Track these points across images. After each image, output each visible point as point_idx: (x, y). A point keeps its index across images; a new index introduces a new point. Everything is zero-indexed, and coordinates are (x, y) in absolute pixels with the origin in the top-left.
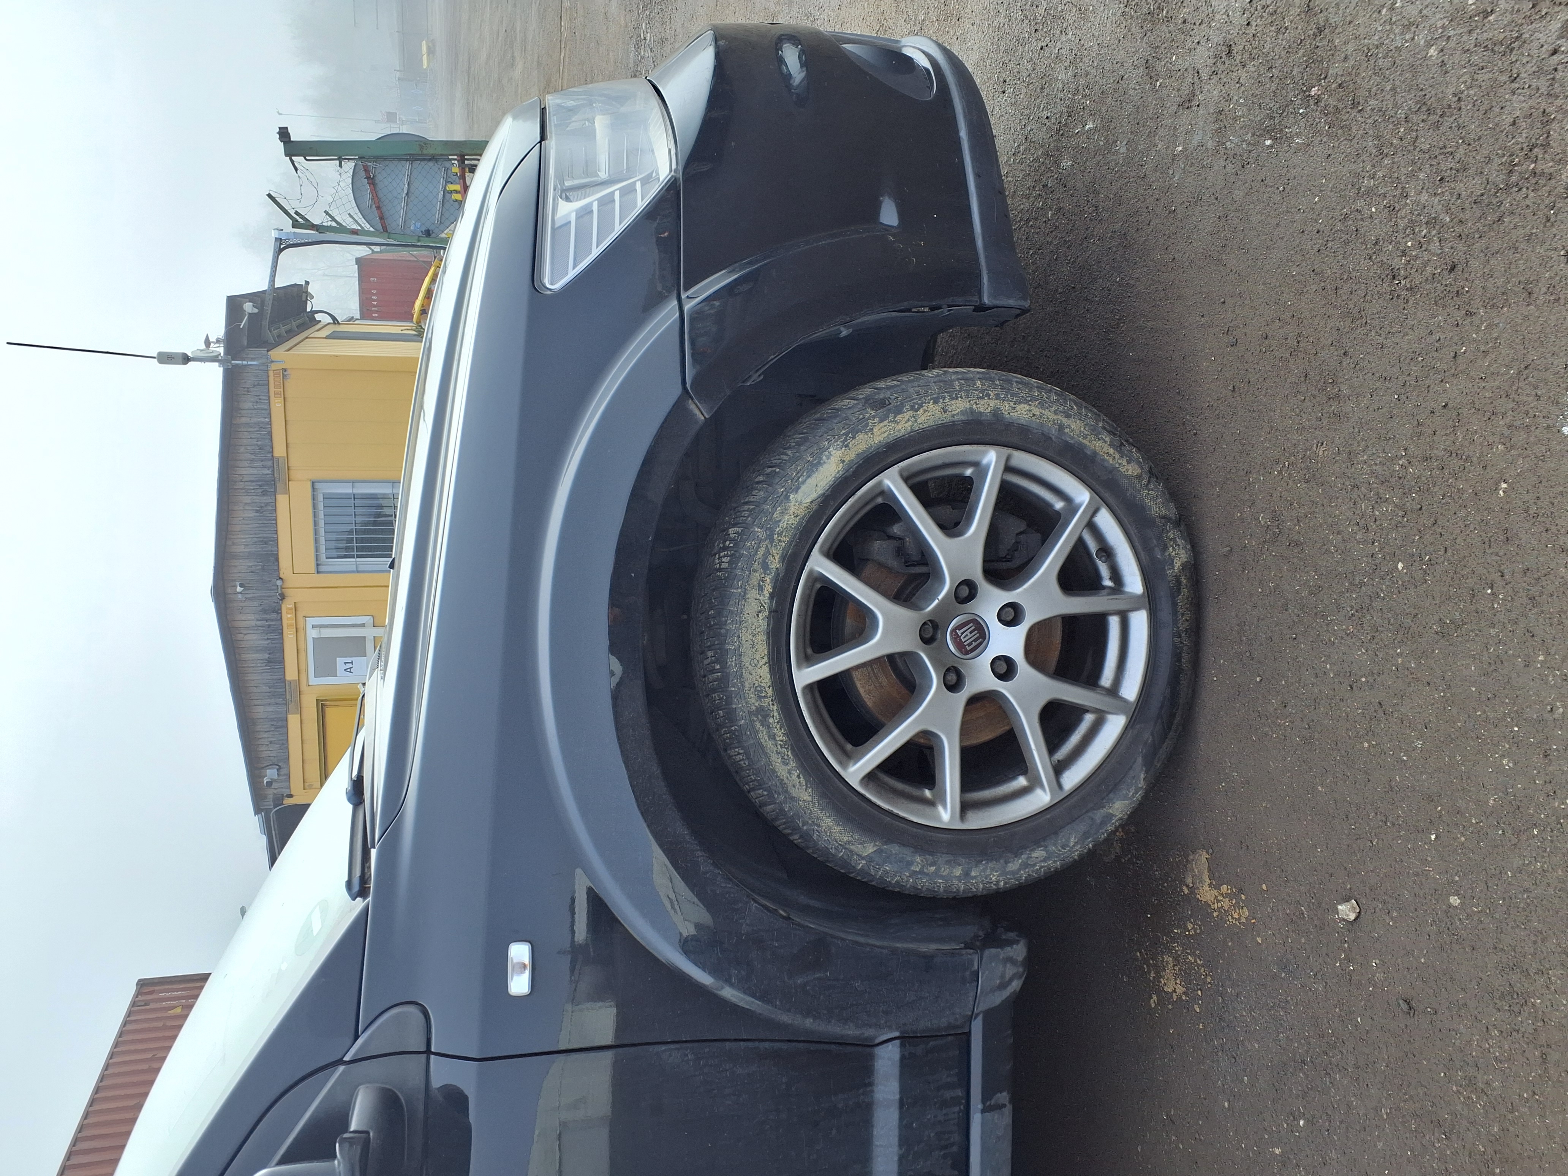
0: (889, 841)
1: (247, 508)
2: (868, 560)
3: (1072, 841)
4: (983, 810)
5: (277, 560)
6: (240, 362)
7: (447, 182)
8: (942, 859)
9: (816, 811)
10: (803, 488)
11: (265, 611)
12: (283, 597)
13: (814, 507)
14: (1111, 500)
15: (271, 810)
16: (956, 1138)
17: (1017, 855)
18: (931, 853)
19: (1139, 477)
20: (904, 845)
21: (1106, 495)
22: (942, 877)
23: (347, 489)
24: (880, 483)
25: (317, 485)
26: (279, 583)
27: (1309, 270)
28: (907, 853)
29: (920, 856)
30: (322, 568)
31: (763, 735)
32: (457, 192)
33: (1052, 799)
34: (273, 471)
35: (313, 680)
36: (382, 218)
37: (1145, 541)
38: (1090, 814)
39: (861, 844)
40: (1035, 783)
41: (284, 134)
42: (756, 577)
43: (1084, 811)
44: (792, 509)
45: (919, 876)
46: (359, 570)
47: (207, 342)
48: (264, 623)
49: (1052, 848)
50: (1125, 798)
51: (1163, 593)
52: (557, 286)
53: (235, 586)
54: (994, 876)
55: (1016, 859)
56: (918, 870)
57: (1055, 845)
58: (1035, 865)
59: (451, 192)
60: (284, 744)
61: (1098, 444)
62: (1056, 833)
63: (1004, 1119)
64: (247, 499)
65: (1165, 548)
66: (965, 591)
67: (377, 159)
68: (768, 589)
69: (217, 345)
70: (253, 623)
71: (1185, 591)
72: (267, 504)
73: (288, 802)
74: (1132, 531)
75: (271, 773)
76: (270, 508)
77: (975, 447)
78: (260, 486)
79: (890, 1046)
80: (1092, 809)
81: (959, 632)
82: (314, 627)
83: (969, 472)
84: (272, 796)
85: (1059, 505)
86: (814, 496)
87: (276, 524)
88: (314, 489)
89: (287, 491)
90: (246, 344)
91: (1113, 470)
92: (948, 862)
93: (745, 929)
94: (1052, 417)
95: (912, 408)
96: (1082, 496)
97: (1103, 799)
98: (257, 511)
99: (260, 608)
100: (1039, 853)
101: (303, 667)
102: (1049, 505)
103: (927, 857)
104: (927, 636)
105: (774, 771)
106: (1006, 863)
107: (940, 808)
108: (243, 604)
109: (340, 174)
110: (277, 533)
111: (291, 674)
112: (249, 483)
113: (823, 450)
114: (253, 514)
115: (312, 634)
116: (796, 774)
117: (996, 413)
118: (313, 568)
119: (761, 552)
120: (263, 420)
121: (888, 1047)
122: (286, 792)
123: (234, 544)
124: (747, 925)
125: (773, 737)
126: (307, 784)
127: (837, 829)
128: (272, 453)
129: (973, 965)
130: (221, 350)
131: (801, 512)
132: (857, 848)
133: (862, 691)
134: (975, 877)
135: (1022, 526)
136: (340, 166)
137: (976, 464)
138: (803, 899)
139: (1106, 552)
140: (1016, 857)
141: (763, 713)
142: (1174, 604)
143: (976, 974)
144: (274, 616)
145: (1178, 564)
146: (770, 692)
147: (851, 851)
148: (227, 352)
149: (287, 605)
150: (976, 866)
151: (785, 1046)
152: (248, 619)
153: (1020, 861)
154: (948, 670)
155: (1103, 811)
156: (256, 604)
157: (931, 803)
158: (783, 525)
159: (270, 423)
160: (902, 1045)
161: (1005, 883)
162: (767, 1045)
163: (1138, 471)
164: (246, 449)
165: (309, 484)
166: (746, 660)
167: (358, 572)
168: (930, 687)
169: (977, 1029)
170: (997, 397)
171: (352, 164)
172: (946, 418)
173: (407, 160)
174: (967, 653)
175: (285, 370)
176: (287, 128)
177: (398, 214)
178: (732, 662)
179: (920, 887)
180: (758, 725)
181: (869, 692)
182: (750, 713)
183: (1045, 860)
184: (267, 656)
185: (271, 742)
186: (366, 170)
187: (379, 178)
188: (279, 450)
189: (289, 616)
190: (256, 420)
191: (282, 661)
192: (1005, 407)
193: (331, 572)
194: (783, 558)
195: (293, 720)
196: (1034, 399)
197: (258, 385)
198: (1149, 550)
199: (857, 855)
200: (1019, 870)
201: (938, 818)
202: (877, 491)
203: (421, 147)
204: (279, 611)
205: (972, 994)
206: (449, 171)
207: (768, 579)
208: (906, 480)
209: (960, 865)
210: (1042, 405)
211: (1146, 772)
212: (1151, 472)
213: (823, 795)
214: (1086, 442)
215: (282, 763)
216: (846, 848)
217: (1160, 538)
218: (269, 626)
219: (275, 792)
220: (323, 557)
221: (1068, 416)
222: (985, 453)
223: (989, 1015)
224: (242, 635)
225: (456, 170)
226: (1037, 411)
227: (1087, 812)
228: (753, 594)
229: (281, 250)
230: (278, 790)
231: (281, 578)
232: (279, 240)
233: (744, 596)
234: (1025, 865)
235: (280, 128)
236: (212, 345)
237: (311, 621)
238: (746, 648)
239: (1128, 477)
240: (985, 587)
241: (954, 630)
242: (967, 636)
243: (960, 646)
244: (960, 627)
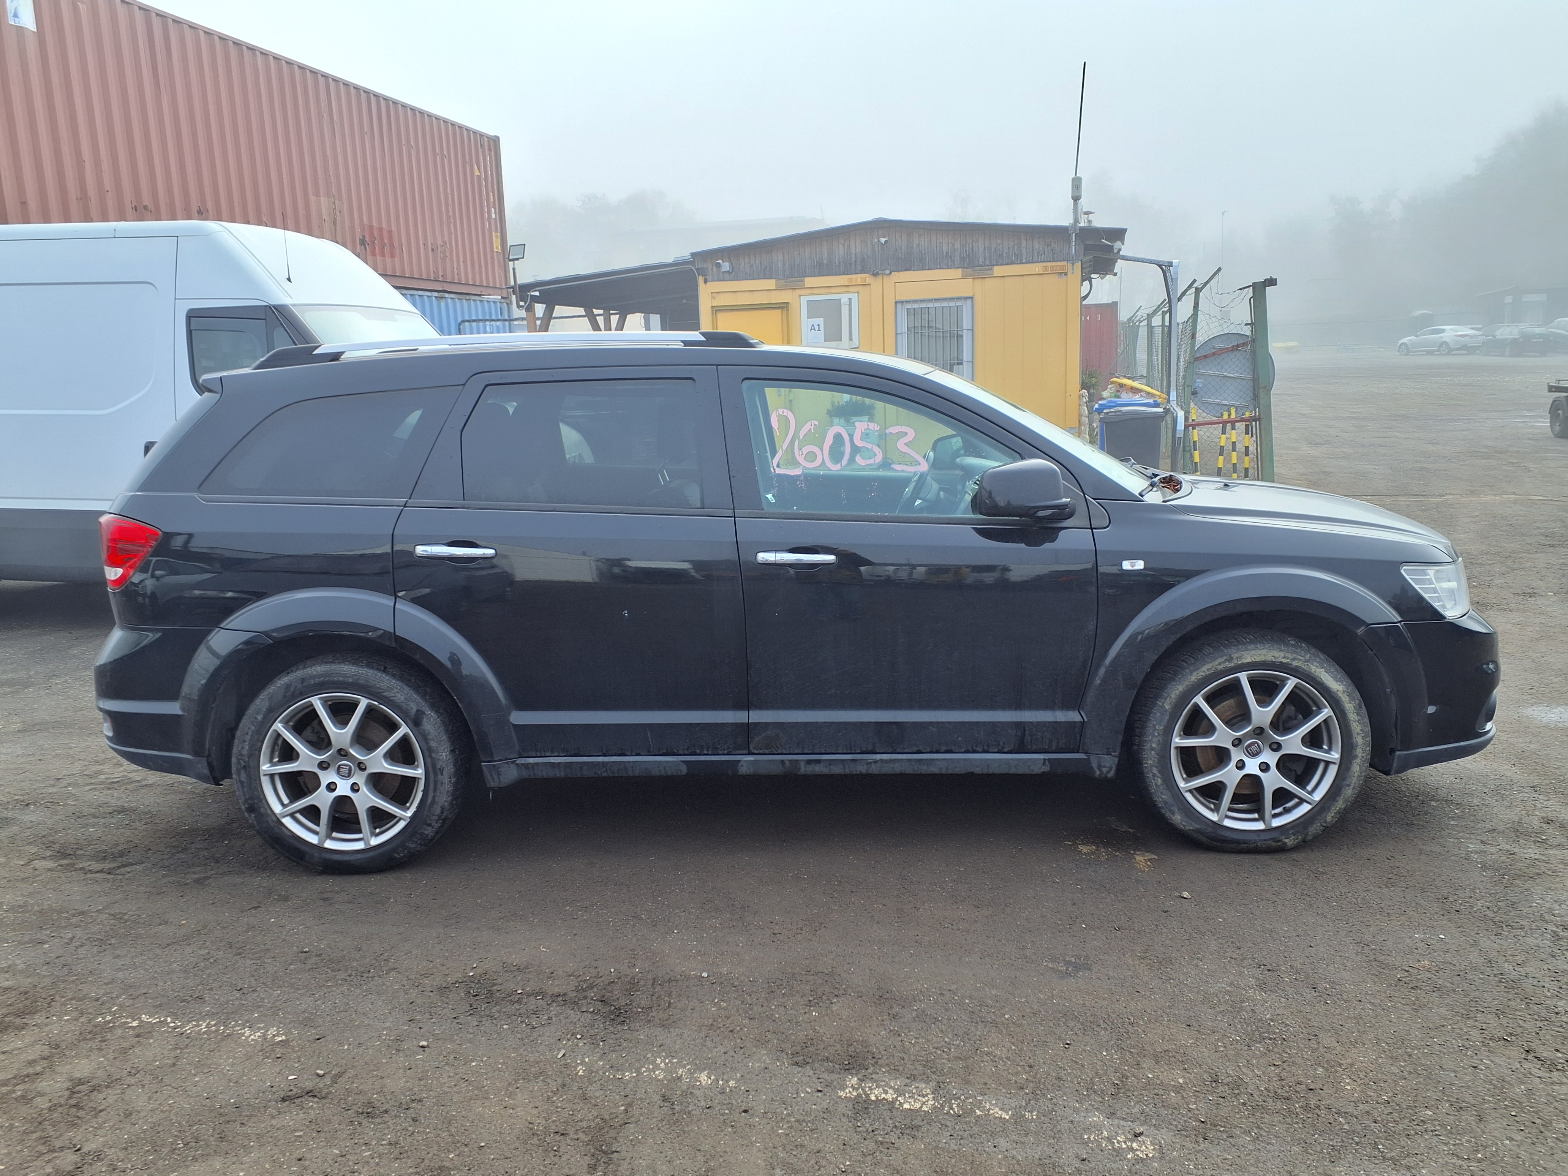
0: (1171, 715)
1: (950, 245)
3: (1162, 798)
4: (1178, 758)
5: (906, 270)
6: (1074, 240)
7: (1237, 407)
8: (1160, 738)
9: (1186, 683)
10: (1327, 674)
11: (863, 260)
12: (875, 275)
13: (1319, 679)
14: (1315, 810)
15: (694, 266)
16: (1034, 747)
17: (1159, 772)
18: (1163, 734)
19: (1326, 822)
21: (1318, 808)
22: (1152, 738)
23: (966, 324)
24: (1326, 707)
25: (969, 301)
26: (887, 272)
28: (1165, 722)
29: (1161, 729)
30: (899, 305)
31: (1220, 660)
32: (1229, 415)
33: (1181, 788)
34: (981, 266)
35: (804, 300)
36: (1205, 357)
37: (1298, 825)
39: (1170, 702)
40: (1186, 781)
41: (1272, 282)
42: (1289, 655)
43: (1175, 803)
44: (1318, 670)
45: (1153, 729)
46: (898, 335)
47: (1087, 213)
48: (853, 260)
49: (1161, 787)
50: (1182, 820)
51: (1273, 835)
52: (1403, 572)
53: (884, 237)
54: (1150, 762)
59: (1229, 411)
60: (751, 277)
61: (1341, 802)
62: (1168, 789)
63: (1038, 769)
64: (957, 246)
65: (1294, 835)
67: (1253, 353)
68: (1284, 661)
69: (1086, 221)
70: (853, 251)
71: (1275, 844)
72: (953, 261)
73: (701, 280)
74: (1301, 820)
75: (726, 266)
76: (950, 264)
77: (1340, 748)
78: (969, 255)
79: (1079, 717)
81: (1255, 745)
82: (850, 299)
83: (1327, 746)
84: (705, 266)
85: (1311, 786)
86: (1323, 679)
87: (937, 269)
88: (966, 298)
89: (965, 277)
90: (1087, 243)
91: (1329, 809)
92: (1159, 741)
93: (1145, 654)
94: (1353, 782)
95: (1359, 720)
96: (1318, 796)
97: (1180, 811)
98: (947, 253)
99: (866, 257)
100: (1160, 781)
101: (815, 291)
102: (1310, 781)
103: (1159, 733)
105: (1204, 665)
106: (1155, 767)
107: (1180, 738)
108: (869, 243)
109: (1240, 324)
110: (929, 269)
111: (809, 281)
112: (971, 247)
113: (1342, 682)
114: (945, 249)
115: (844, 299)
116: (1203, 674)
117: (1356, 757)
118: (898, 298)
119: (1299, 657)
120: (1024, 257)
122: (709, 277)
123: (920, 235)
125: (1220, 664)
126: (715, 295)
127: (1177, 692)
128: (997, 265)
129: (1111, 753)
130: (1082, 224)
131: (1316, 674)
132: (1168, 700)
133: (1225, 703)
134: (1150, 753)
135: (1299, 773)
136: (1246, 324)
137: (1330, 748)
139: (1287, 811)
141: (1230, 659)
142: (1269, 840)
143: (1106, 754)
144: (860, 268)
145: (1286, 841)
146: (1239, 663)
147: (1166, 699)
148: (1081, 229)
149: (868, 278)
150: (1154, 754)
151: (1087, 673)
152: (856, 247)
154: (1241, 740)
155: (1177, 810)
156: (869, 253)
157: (1182, 733)
158: (1311, 666)
159: (1022, 263)
160: (1081, 722)
161: (1146, 767)
162: (1089, 664)
163: (1328, 821)
164: (1000, 244)
165: (971, 295)
166: (1253, 652)
167: (896, 334)
168: (1234, 732)
169: (1082, 756)
170: (1363, 757)
171: (1248, 333)
172: (1355, 735)
173: (1254, 376)
174: (1246, 749)
175: (1066, 274)
176: (1276, 285)
177: (1209, 370)
178: (1252, 646)
179: (1148, 729)
180: (1225, 658)
181: (1223, 707)
182: (1230, 655)
183: (1156, 784)
184: (825, 262)
185: (752, 266)
186: (1244, 344)
187: (1238, 354)
188: (998, 270)
189: (859, 280)
190: (1024, 251)
191: (820, 275)
192: (1358, 761)
193: (896, 313)
194: (1297, 666)
195: (771, 284)
196: (1361, 773)
197: (1054, 253)
198: (1292, 828)
199: (1165, 702)
200: (1152, 773)
201: (1176, 737)
202: (1323, 708)
203: (1265, 387)
204: (862, 271)
205: (1100, 753)
206: (1245, 409)
207: (1289, 661)
208: (1325, 722)
209: (1154, 746)
210: (1359, 776)
211: (1193, 830)
212: (1328, 827)
213: (1193, 685)
214: (1342, 797)
215: (734, 275)
216: (1168, 697)
217: (1298, 832)
218: (851, 264)
219: (710, 269)
220: (909, 306)
221: (1353, 789)
222: (1337, 752)
223: (1088, 761)
224: (843, 242)
225: (1247, 414)
226: (1356, 775)
228: (1282, 654)
229: (1160, 266)
230: (710, 272)
231: (891, 273)
232: (1170, 264)
233: (1281, 650)
234: (1154, 775)
235: (1276, 279)
236: (1086, 216)
237: (854, 297)
238: (1260, 652)
239: (1326, 816)
240: (1278, 755)
241: (1257, 743)
242: (1254, 748)
243: (1250, 745)
244: (1258, 745)
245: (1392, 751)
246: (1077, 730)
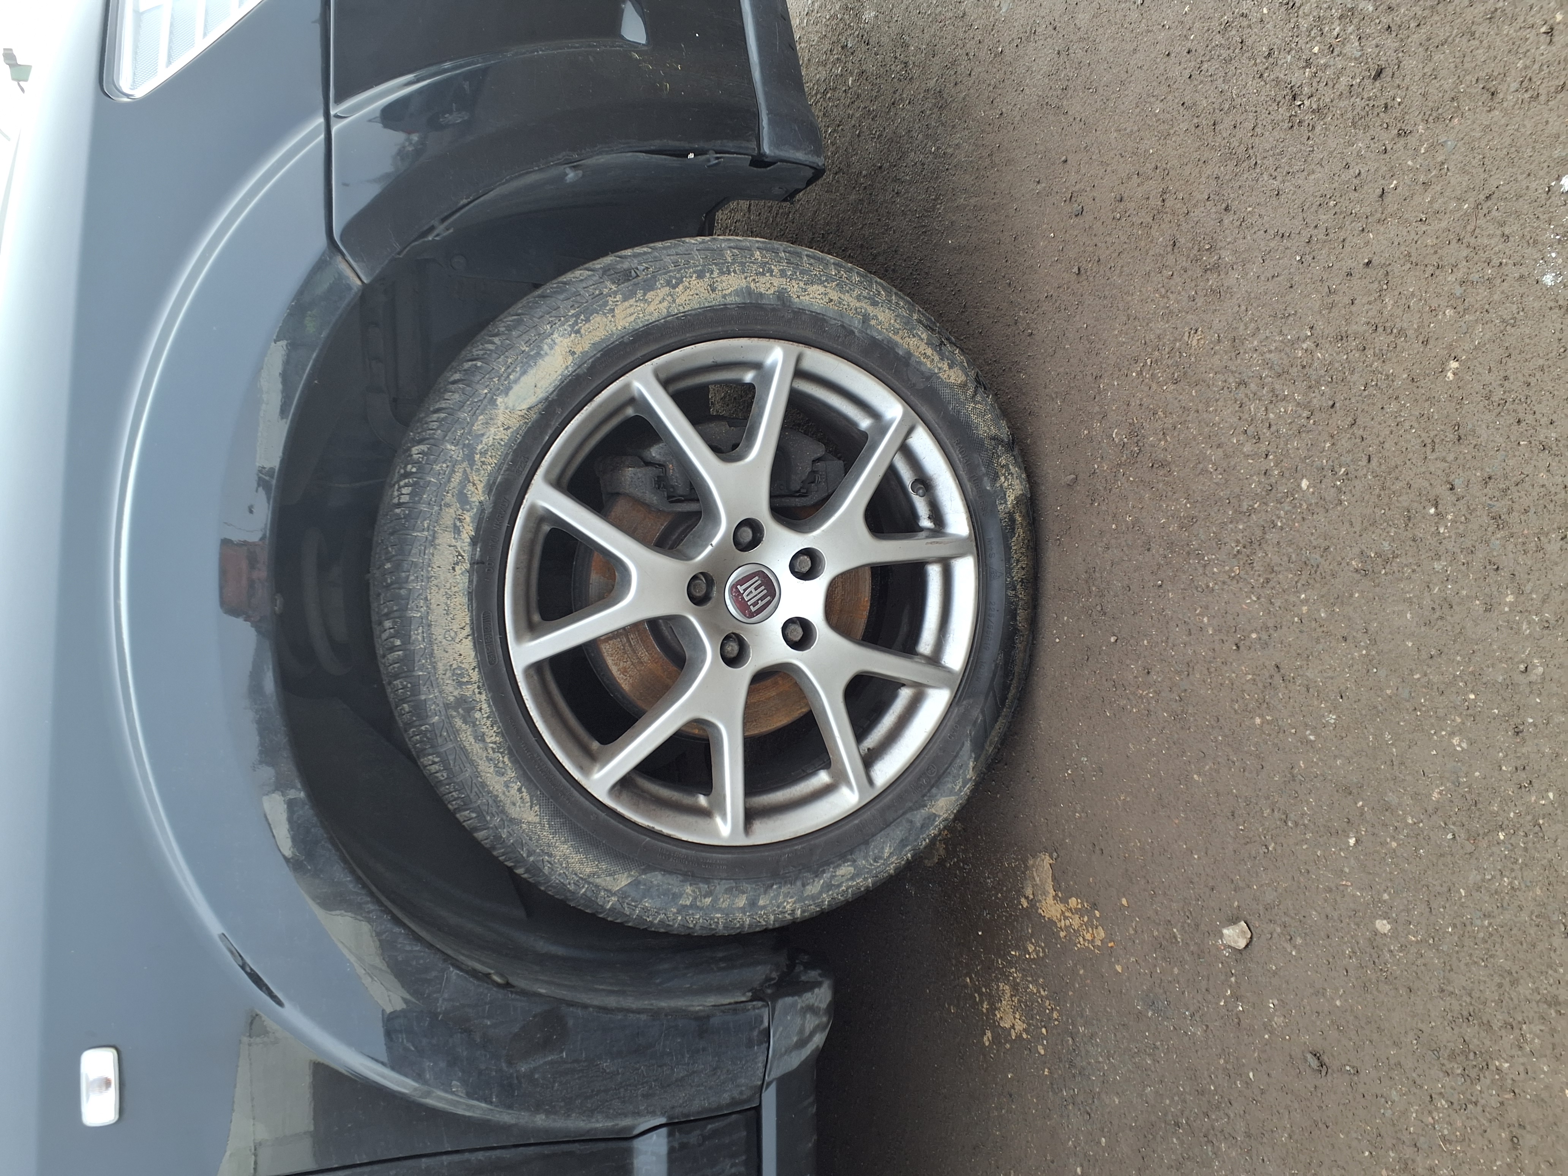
0: (649, 868)
2: (618, 494)
3: (887, 851)
4: (775, 818)
8: (720, 887)
9: (546, 835)
10: (516, 388)
13: (534, 416)
14: (930, 415)
17: (817, 874)
18: (706, 881)
19: (964, 386)
20: (671, 873)
21: (924, 409)
22: (720, 910)
24: (627, 386)
27: (1178, 103)
28: (673, 882)
29: (691, 885)
31: (467, 737)
33: (860, 801)
37: (971, 468)
38: (908, 816)
39: (610, 875)
40: (839, 780)
42: (449, 515)
43: (901, 812)
44: (501, 418)
45: (690, 912)
49: (862, 862)
50: (951, 792)
51: (993, 534)
52: (140, 92)
54: (788, 903)
55: (816, 880)
56: (688, 903)
57: (865, 858)
58: (839, 886)
61: (913, 342)
62: (866, 843)
65: (996, 478)
66: (747, 535)
68: (468, 530)
71: (1020, 531)
74: (956, 456)
77: (755, 341)
79: (654, 1135)
80: (911, 809)
81: (741, 589)
83: (749, 377)
85: (865, 423)
86: (532, 400)
91: (930, 377)
92: (729, 891)
93: (442, 1006)
94: (854, 303)
95: (668, 283)
96: (894, 410)
97: (924, 796)
100: (846, 870)
102: (853, 424)
103: (701, 885)
104: (699, 593)
105: (483, 785)
106: (804, 885)
107: (718, 820)
113: (542, 336)
116: (516, 786)
117: (782, 296)
119: (457, 477)
121: (652, 1136)
124: (444, 1000)
125: (480, 738)
127: (577, 857)
129: (762, 1022)
131: (515, 423)
132: (604, 881)
133: (614, 670)
134: (764, 907)
135: (820, 450)
137: (757, 366)
138: (543, 946)
139: (924, 483)
140: (816, 876)
141: (465, 706)
142: (1008, 548)
143: (768, 1031)
145: (1011, 498)
146: (475, 676)
147: (597, 886)
150: (765, 892)
153: (822, 882)
154: (727, 638)
155: (924, 812)
157: (706, 813)
158: (488, 440)
160: (670, 1134)
161: (803, 912)
162: (480, 1155)
163: (962, 378)
166: (438, 632)
168: (703, 661)
169: (770, 1100)
170: (783, 273)
172: (715, 299)
174: (752, 615)
178: (417, 635)
179: (691, 926)
180: (458, 722)
181: (624, 671)
182: (447, 706)
183: (852, 878)
192: (794, 289)
194: (489, 488)
196: (830, 279)
198: (976, 480)
199: (605, 890)
200: (821, 893)
201: (716, 833)
202: (624, 398)
205: (762, 1058)
207: (468, 517)
208: (665, 384)
209: (743, 893)
210: (840, 287)
211: (976, 760)
212: (977, 380)
213: (555, 814)
214: (897, 338)
216: (589, 883)
217: (989, 464)
221: (874, 304)
222: (768, 351)
223: (783, 1082)
226: (834, 295)
227: (904, 813)
228: (445, 538)
233: (432, 542)
234: (828, 887)
238: (437, 614)
239: (950, 386)
240: (773, 529)
241: (734, 586)
242: (751, 593)
243: (742, 606)
244: (742, 581)
245: (759, 161)
246: (693, 1138)
